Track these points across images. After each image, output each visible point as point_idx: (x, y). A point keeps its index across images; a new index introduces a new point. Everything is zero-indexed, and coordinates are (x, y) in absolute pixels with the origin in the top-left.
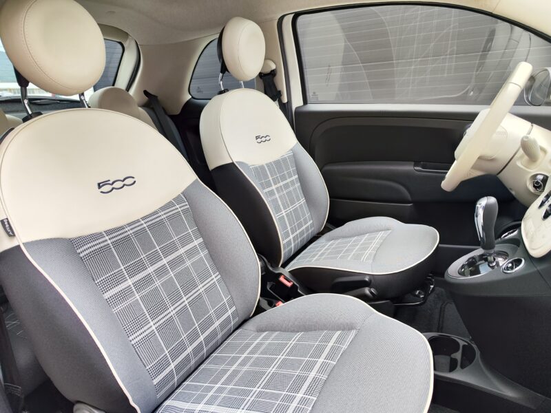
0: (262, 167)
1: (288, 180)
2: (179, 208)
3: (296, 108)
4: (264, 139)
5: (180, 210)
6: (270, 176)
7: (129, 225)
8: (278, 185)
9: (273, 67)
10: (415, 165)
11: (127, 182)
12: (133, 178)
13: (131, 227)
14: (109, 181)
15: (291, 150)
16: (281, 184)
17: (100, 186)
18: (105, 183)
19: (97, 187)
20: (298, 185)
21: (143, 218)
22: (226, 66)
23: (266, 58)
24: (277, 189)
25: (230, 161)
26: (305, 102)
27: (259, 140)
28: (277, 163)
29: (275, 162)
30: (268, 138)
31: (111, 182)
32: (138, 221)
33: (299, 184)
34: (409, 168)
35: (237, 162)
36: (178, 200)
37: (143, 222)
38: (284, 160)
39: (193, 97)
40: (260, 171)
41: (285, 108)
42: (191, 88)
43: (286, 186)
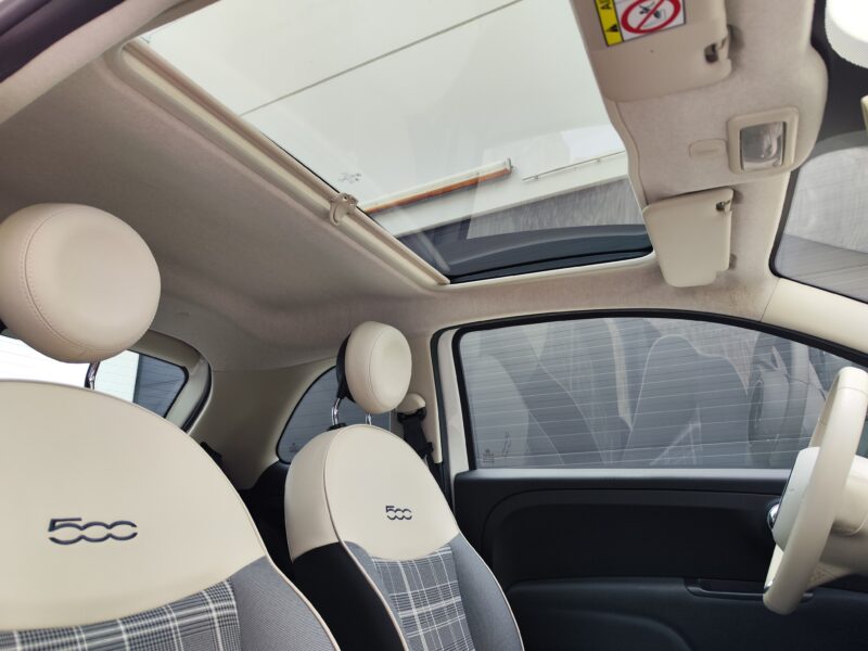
0: (394, 565)
1: (443, 604)
2: (213, 611)
3: (457, 475)
4: (399, 514)
5: (214, 614)
6: (407, 586)
7: (88, 628)
8: (423, 610)
9: (422, 403)
10: (688, 583)
11: (118, 531)
12: (134, 525)
13: (91, 634)
14: (80, 520)
15: (449, 544)
16: (430, 608)
17: (53, 526)
18: (69, 523)
19: (48, 525)
20: (460, 617)
21: (125, 620)
22: (346, 386)
23: (411, 391)
24: (421, 616)
25: (334, 540)
26: (473, 465)
27: (392, 514)
28: (422, 563)
29: (417, 561)
30: (407, 514)
31: (81, 524)
32: (113, 623)
33: (463, 616)
34: (676, 588)
35: (348, 543)
36: (216, 592)
37: (122, 627)
38: (436, 560)
39: (281, 460)
40: (390, 571)
41: (439, 471)
42: (280, 447)
43: (439, 614)
